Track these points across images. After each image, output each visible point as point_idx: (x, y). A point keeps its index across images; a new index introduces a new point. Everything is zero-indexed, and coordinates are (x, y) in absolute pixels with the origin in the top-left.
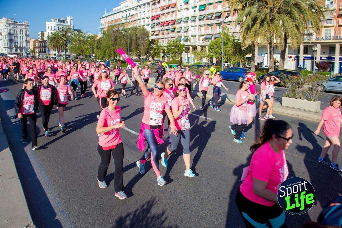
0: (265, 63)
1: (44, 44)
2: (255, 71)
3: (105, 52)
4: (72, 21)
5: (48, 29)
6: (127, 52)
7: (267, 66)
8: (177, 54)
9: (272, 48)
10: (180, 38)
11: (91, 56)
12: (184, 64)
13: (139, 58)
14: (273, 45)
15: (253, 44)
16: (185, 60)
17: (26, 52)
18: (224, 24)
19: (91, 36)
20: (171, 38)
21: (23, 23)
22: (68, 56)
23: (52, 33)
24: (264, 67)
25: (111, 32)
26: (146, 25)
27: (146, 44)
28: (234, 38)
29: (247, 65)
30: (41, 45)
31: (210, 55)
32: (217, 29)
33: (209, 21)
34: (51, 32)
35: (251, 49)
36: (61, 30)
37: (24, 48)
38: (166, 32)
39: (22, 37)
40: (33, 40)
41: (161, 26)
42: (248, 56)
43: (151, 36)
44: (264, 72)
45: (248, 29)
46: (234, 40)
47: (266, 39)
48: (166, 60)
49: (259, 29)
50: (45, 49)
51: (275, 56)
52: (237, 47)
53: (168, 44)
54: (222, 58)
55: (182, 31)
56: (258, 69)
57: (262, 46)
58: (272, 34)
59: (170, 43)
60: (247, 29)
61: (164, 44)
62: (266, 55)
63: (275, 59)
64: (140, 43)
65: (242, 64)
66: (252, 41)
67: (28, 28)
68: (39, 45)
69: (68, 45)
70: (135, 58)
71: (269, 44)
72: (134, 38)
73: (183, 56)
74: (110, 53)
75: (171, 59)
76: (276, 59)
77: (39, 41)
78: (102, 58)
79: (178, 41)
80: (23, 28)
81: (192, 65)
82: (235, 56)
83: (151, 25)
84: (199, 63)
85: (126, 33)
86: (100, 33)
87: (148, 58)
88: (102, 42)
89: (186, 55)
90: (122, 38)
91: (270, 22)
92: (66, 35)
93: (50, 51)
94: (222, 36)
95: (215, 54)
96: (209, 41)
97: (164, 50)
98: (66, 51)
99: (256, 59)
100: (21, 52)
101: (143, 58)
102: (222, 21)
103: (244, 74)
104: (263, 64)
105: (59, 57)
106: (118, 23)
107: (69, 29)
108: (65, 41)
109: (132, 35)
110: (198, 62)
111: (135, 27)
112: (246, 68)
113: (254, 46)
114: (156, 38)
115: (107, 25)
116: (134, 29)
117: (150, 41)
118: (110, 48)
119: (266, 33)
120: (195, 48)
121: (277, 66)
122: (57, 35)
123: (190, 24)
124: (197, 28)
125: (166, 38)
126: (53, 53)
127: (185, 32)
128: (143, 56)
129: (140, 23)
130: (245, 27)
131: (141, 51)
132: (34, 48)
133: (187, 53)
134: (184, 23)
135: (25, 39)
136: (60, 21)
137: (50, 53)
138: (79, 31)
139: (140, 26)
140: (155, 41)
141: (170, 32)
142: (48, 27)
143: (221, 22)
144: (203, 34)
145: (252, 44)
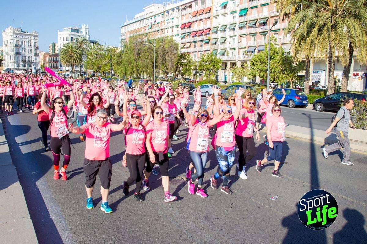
0: (322, 83)
1: (55, 58)
2: (310, 93)
3: (126, 68)
4: (88, 30)
5: (60, 40)
6: (152, 68)
7: (325, 87)
8: (212, 71)
9: (333, 64)
10: (215, 52)
11: (110, 73)
12: (220, 84)
13: (167, 76)
14: (334, 59)
15: (308, 58)
16: (221, 79)
17: (35, 68)
18: (271, 33)
19: (109, 49)
20: (205, 51)
21: (32, 33)
22: (83, 73)
23: (64, 46)
24: (321, 87)
25: (134, 45)
26: (174, 36)
27: (175, 58)
28: (283, 51)
29: (299, 86)
30: (53, 60)
31: (253, 73)
32: (261, 39)
33: (252, 29)
34: (64, 44)
35: (305, 65)
36: (75, 41)
37: (33, 62)
38: (198, 44)
39: (31, 49)
40: (42, 53)
41: (193, 37)
42: (300, 73)
43: (181, 49)
44: (320, 95)
45: (302, 40)
46: (283, 54)
47: (325, 51)
48: (198, 79)
49: (317, 38)
50: (56, 65)
51: (336, 73)
52: (287, 62)
53: (201, 59)
54: (268, 77)
55: (218, 43)
56: (313, 90)
57: (319, 60)
58: (332, 45)
59: (204, 58)
60: (300, 39)
61: (196, 58)
62: (324, 72)
63: (335, 77)
64: (168, 57)
65: (292, 85)
66: (306, 54)
67: (37, 38)
68: (50, 60)
69: (84, 60)
70: (161, 75)
71: (329, 57)
72: (160, 52)
73: (219, 74)
74: (132, 70)
75: (205, 78)
76: (338, 77)
77: (50, 54)
78: (123, 76)
79: (214, 56)
80: (31, 39)
81: (231, 85)
82: (284, 74)
83: (180, 35)
84: (239, 83)
85: (151, 45)
86: (120, 45)
87: (177, 76)
88: (123, 56)
89: (223, 73)
90: (146, 52)
91: (332, 29)
92: (81, 48)
93: (62, 66)
94: (268, 49)
95: (259, 72)
96: (251, 55)
97: (196, 66)
98: (81, 67)
99: (311, 77)
100: (30, 68)
101: (171, 77)
102: (269, 29)
103: (295, 97)
104: (319, 84)
105: (73, 74)
106: (141, 32)
107: (84, 40)
108: (79, 54)
109: (159, 48)
110: (238, 81)
111: (162, 38)
112: (298, 89)
113: (309, 62)
114: (186, 51)
115: (128, 36)
116: (160, 41)
117: (180, 55)
118: (132, 64)
119: (326, 44)
120: (234, 64)
121: (338, 87)
122: (70, 48)
123: (228, 33)
124: (237, 38)
125: (199, 52)
126: (66, 69)
127: (221, 44)
128: (171, 74)
129: (168, 32)
130: (298, 36)
131: (170, 68)
132: (44, 64)
133: (224, 70)
134: (220, 33)
135: (34, 52)
136: (73, 30)
137: (62, 68)
138: (95, 43)
139: (167, 37)
140: (186, 56)
141: (203, 43)
142: (60, 38)
143: (266, 30)
144: (244, 46)
145: (306, 59)
